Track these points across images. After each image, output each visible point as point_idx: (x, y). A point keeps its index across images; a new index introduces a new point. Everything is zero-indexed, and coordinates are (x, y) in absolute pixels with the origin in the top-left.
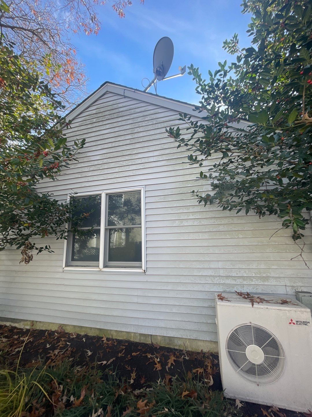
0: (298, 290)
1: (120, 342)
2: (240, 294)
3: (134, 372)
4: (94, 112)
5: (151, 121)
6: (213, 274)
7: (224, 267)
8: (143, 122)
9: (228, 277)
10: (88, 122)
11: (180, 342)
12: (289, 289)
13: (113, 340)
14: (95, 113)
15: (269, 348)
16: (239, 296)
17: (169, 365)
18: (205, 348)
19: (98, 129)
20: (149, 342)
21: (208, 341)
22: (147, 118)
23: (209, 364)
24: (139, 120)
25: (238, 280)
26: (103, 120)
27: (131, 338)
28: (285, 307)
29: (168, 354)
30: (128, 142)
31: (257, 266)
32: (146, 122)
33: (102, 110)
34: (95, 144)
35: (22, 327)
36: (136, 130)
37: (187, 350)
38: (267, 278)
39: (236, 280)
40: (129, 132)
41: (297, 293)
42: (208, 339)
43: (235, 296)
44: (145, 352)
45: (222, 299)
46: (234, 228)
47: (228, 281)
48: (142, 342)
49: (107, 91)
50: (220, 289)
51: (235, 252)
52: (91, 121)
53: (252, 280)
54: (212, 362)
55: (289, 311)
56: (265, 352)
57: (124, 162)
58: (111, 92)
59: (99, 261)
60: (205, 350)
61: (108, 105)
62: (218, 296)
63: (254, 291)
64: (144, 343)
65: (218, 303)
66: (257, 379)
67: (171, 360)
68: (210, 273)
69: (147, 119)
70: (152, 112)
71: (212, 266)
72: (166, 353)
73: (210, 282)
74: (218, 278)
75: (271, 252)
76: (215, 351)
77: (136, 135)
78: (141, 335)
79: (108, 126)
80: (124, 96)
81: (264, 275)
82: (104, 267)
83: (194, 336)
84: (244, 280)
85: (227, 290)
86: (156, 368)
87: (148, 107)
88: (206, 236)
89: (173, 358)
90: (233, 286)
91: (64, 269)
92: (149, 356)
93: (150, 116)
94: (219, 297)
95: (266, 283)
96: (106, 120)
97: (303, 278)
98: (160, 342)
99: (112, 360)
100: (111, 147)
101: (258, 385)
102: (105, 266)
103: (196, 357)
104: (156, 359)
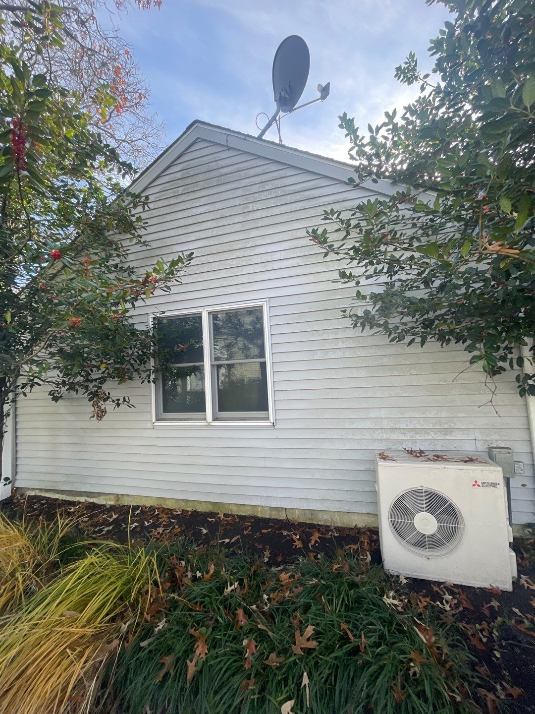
0: (493, 445)
1: (243, 518)
2: (410, 452)
3: (267, 550)
4: (179, 175)
5: (274, 190)
6: (372, 426)
7: (389, 416)
8: (261, 193)
9: (393, 430)
10: (170, 193)
11: (326, 517)
12: (479, 444)
13: (233, 516)
14: (180, 177)
15: (444, 516)
16: (408, 455)
17: (313, 542)
18: (361, 522)
19: (188, 205)
20: (283, 516)
21: (364, 513)
22: (268, 185)
23: (365, 540)
24: (255, 189)
25: (408, 434)
26: (195, 189)
27: (257, 514)
28: (469, 465)
29: (310, 531)
30: (238, 227)
31: (437, 414)
32: (266, 193)
33: (192, 172)
34: (185, 232)
35: (104, 503)
36: (250, 207)
37: (336, 525)
38: (449, 430)
39: (405, 434)
40: (239, 210)
41: (490, 449)
42: (364, 512)
43: (403, 454)
44: (280, 529)
45: (384, 457)
46: (405, 360)
47: (395, 436)
48: (273, 517)
49: (198, 138)
50: (382, 447)
51: (406, 395)
52: (175, 192)
53: (429, 433)
54: (370, 538)
55: (473, 470)
56: (439, 521)
57: (234, 260)
58: (204, 140)
59: (205, 411)
60: (361, 525)
61: (201, 163)
62: (380, 454)
63: (430, 448)
64: (276, 519)
65: (380, 463)
66: (427, 552)
67: (316, 536)
68: (368, 424)
69: (267, 188)
70: (275, 175)
71: (372, 415)
72: (307, 530)
73: (368, 437)
74: (380, 431)
75: (457, 393)
76: (375, 525)
77: (251, 216)
78: (272, 508)
79: (203, 201)
80: (227, 146)
81: (446, 426)
82: (213, 420)
83: (345, 508)
84: (417, 433)
85: (392, 447)
86: (296, 546)
87: (268, 166)
88: (363, 373)
89: (317, 535)
90: (401, 441)
91: (155, 424)
92: (285, 533)
93: (273, 182)
94: (381, 457)
95: (448, 437)
96: (201, 189)
97: (500, 429)
98: (298, 517)
99: (236, 538)
100: (211, 236)
101: (428, 559)
102: (215, 419)
103: (348, 533)
104: (294, 536)
